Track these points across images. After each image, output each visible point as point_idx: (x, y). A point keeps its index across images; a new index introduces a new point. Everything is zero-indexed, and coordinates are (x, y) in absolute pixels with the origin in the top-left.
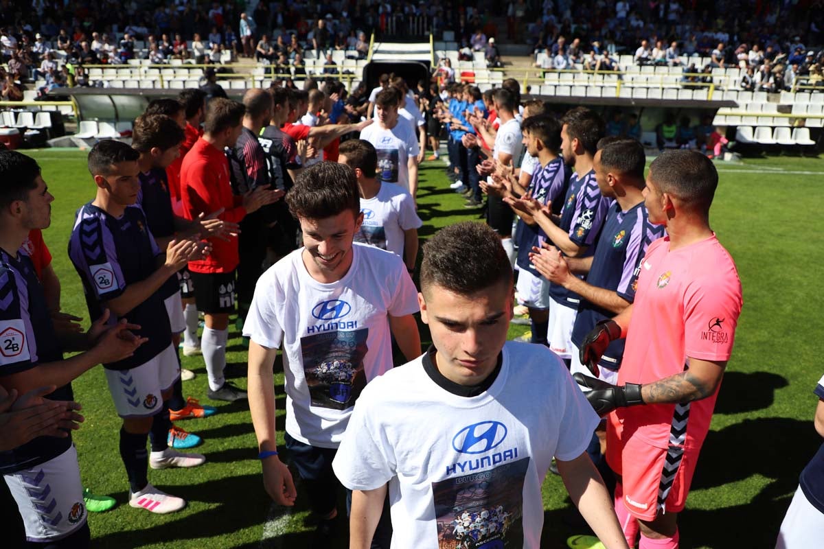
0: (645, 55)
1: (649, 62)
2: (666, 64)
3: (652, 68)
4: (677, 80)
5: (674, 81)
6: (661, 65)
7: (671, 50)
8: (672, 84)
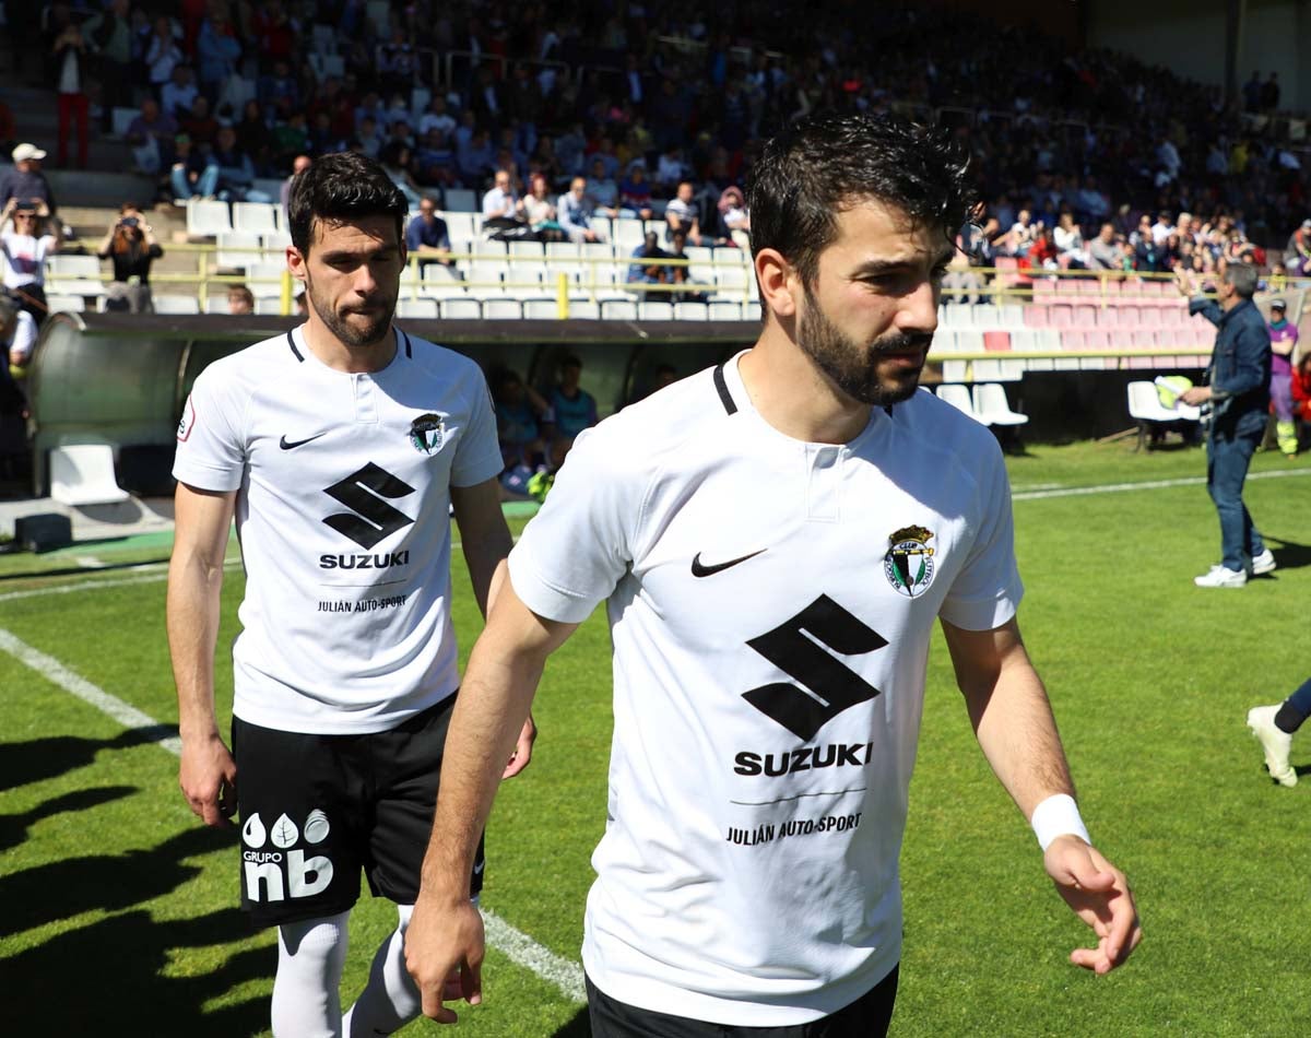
0: (510, 210)
1: (522, 231)
2: (565, 238)
3: (537, 246)
4: (614, 278)
5: (609, 282)
6: (555, 240)
7: (570, 199)
8: (604, 287)
